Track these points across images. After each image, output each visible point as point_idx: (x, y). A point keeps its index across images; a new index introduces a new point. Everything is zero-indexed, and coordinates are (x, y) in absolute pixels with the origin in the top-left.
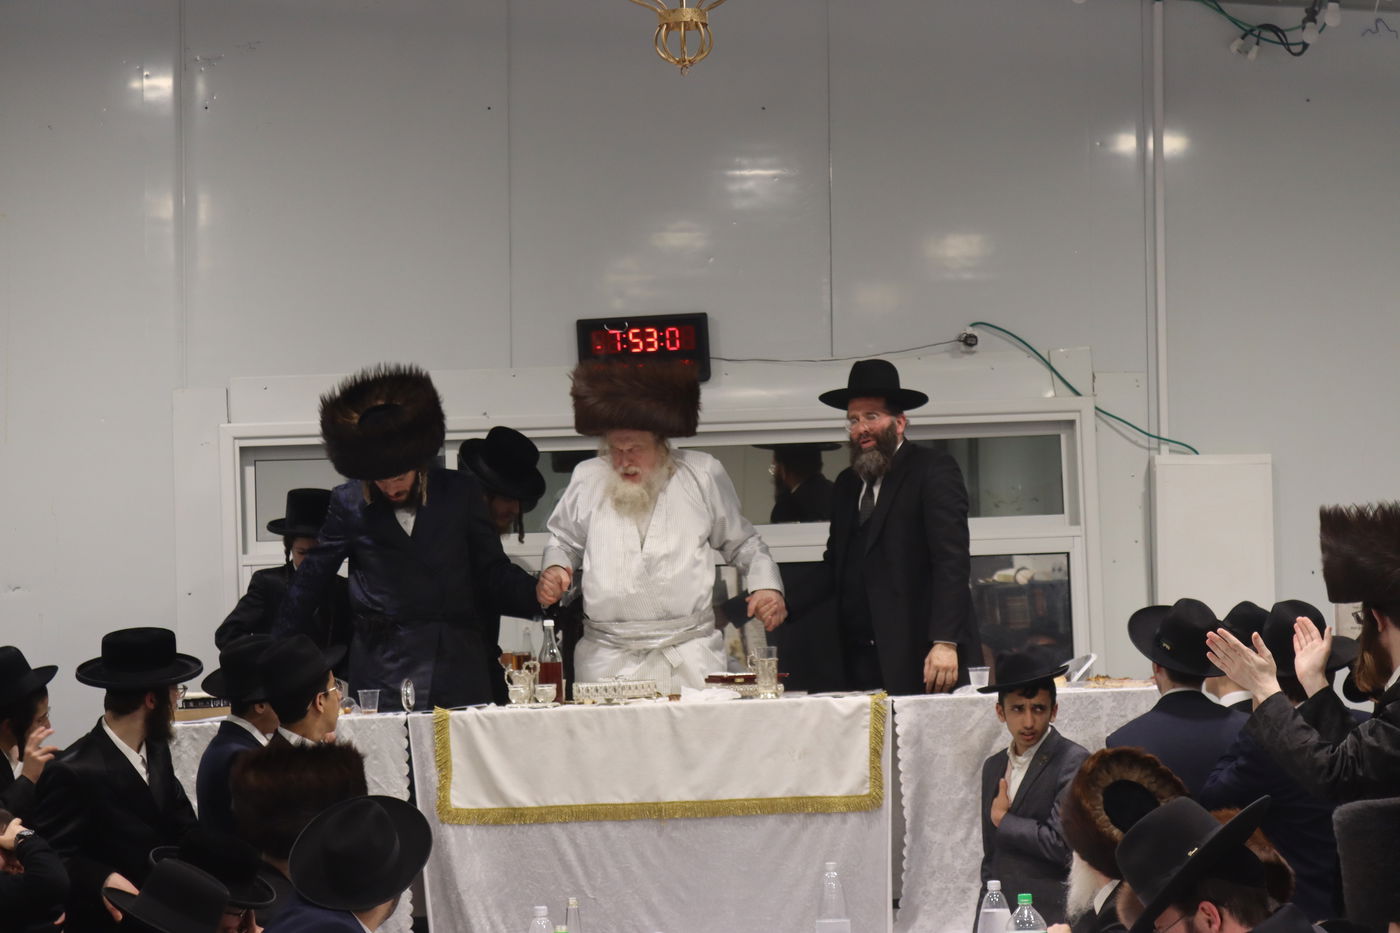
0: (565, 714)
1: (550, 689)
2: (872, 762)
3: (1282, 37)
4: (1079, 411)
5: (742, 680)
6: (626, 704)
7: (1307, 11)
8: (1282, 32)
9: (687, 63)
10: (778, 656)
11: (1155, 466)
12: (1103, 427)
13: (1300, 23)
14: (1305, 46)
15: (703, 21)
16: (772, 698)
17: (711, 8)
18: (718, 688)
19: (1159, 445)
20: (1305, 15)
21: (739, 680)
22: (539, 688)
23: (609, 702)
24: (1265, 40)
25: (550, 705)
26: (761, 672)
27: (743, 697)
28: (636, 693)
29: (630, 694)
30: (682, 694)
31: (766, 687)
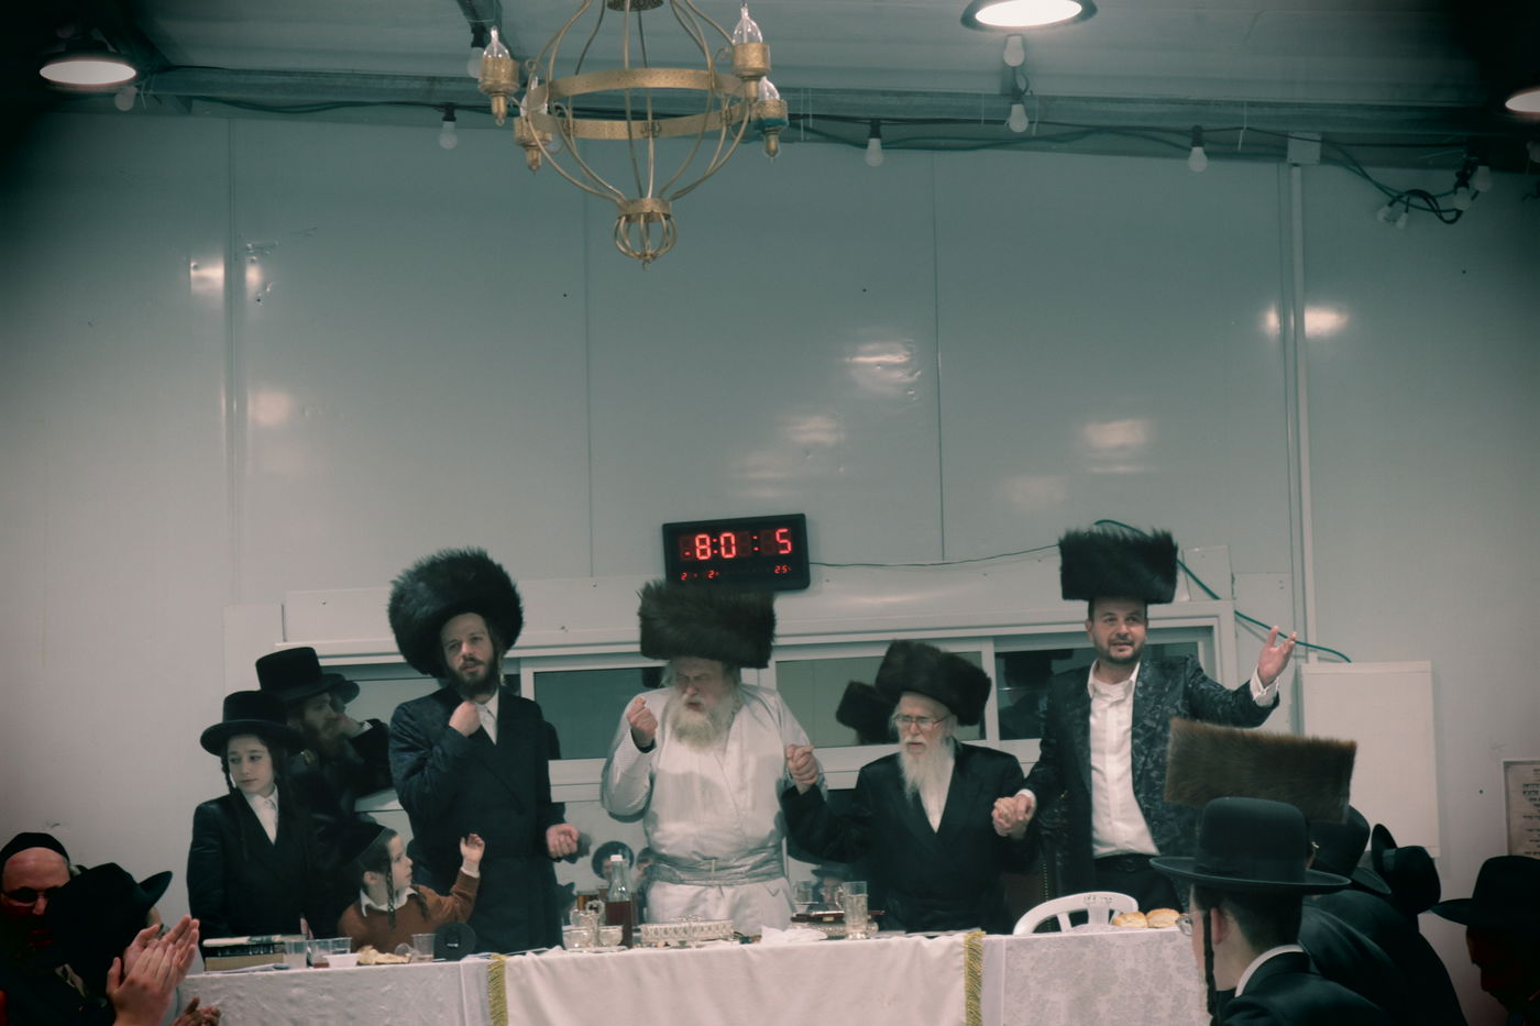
0: (630, 959)
1: (616, 932)
2: (969, 1005)
3: (1432, 203)
4: (1217, 616)
5: (831, 919)
6: (698, 947)
7: (1457, 175)
8: (1433, 198)
9: (648, 257)
10: (868, 893)
11: (1301, 676)
12: (1243, 632)
13: (1452, 188)
14: (1459, 213)
15: (666, 212)
16: (862, 938)
17: (674, 198)
18: (804, 927)
19: (1307, 652)
20: (1456, 179)
21: (828, 919)
22: (604, 930)
23: (683, 944)
24: (1415, 207)
25: (615, 948)
26: (849, 910)
27: (830, 938)
28: (710, 936)
29: (703, 936)
30: (763, 935)
31: (854, 927)
